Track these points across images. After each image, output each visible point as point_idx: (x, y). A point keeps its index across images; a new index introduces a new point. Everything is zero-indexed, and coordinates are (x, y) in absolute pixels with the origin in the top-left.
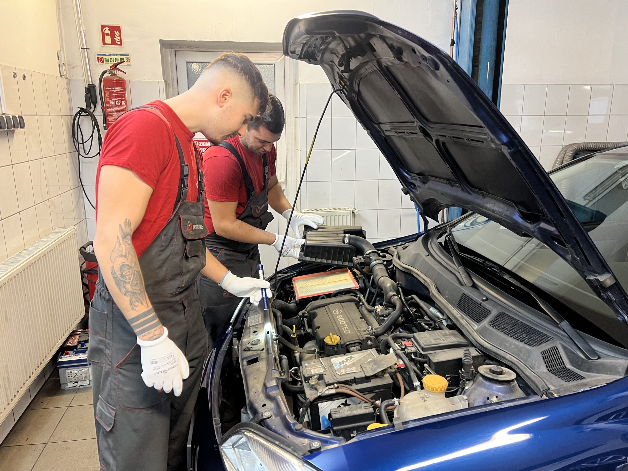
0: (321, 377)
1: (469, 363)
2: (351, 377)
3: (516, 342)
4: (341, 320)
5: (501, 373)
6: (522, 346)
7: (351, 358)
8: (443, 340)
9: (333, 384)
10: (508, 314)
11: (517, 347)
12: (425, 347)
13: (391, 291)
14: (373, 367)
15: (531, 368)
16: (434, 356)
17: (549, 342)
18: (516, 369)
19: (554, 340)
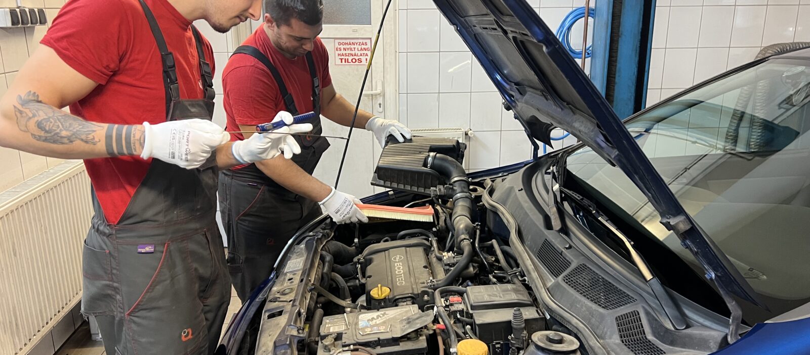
0: (339, 337)
1: (519, 327)
2: (374, 338)
3: (588, 303)
4: (399, 268)
5: (560, 341)
6: (594, 309)
7: (383, 315)
8: (500, 297)
9: (349, 345)
10: (590, 267)
11: (589, 309)
12: (474, 304)
13: (463, 234)
14: (404, 326)
15: (599, 337)
16: (480, 317)
17: (629, 305)
18: (581, 337)
19: (636, 302)
